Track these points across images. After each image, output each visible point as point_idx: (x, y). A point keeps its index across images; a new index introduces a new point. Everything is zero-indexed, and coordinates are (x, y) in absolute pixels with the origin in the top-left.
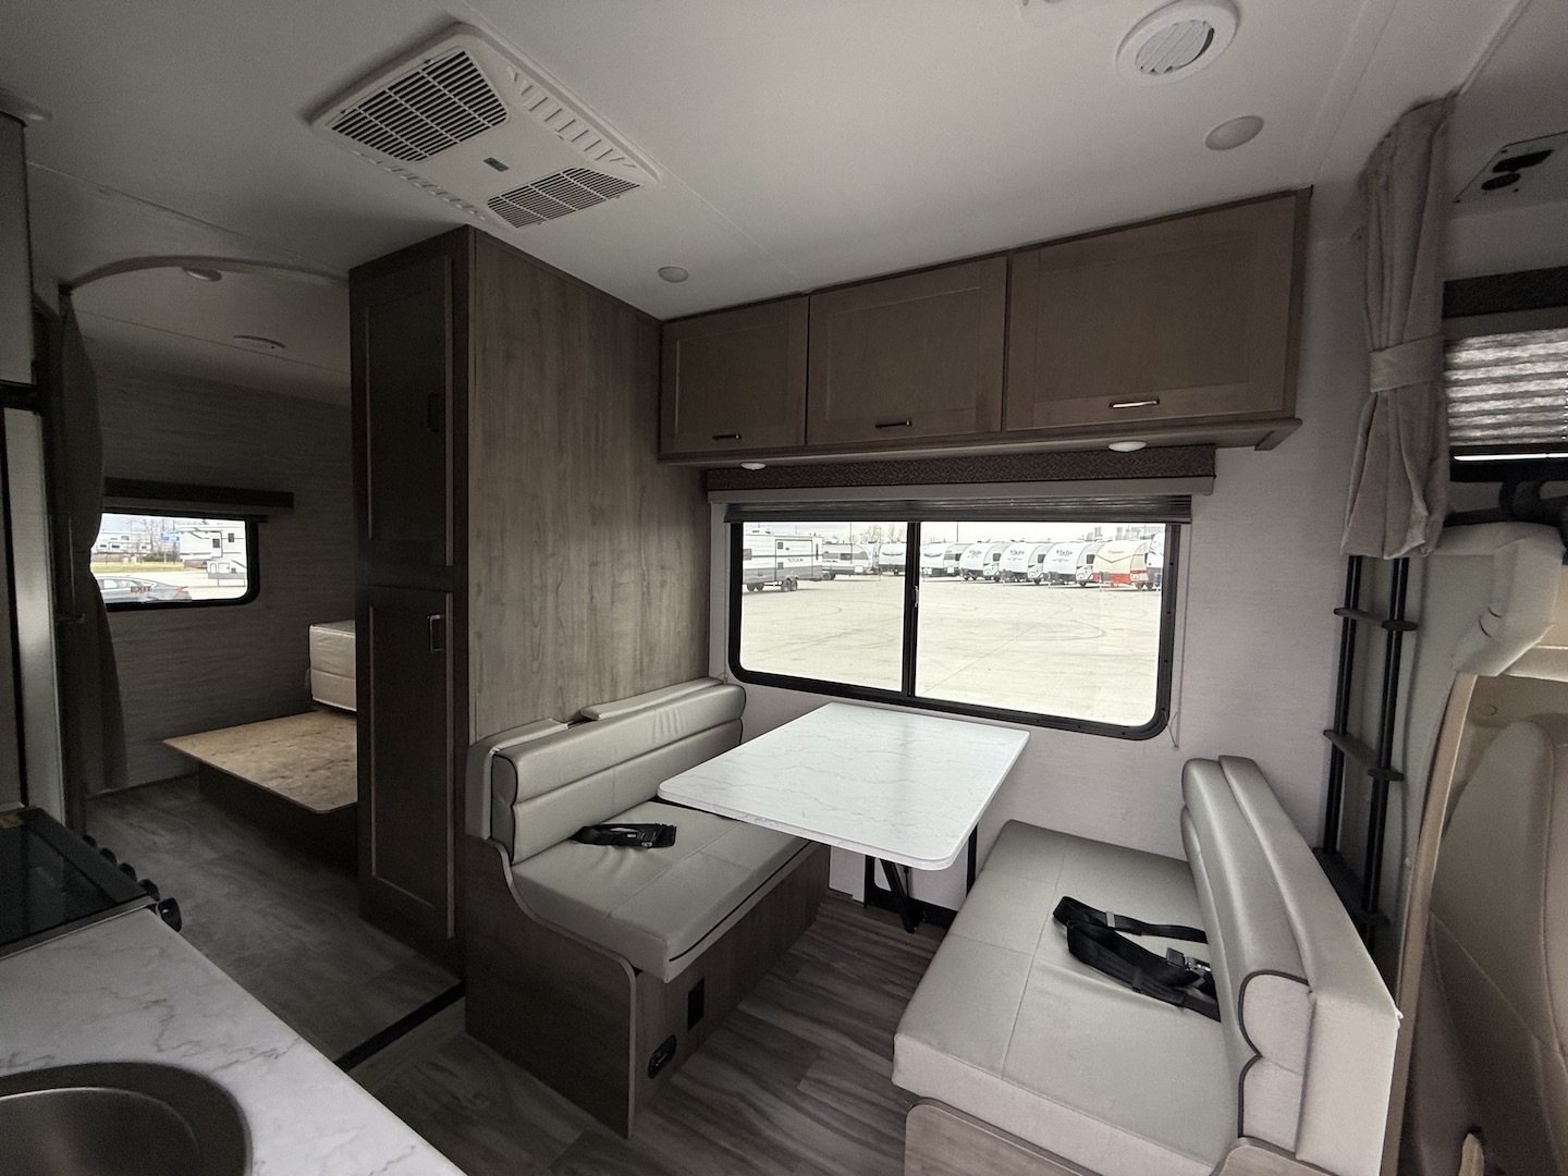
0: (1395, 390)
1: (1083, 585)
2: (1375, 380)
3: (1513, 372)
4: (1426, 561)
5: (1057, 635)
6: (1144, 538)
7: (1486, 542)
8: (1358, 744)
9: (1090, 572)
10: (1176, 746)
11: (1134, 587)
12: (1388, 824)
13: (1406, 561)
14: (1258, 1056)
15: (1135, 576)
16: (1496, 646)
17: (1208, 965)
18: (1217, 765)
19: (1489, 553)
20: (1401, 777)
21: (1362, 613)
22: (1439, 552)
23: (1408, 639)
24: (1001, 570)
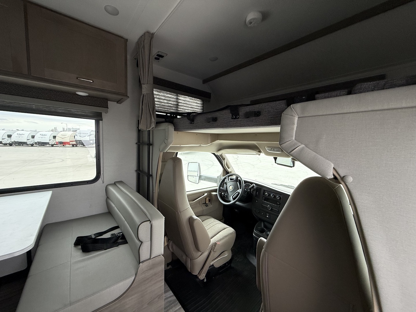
0: (147, 94)
1: (52, 146)
2: (143, 91)
3: (159, 97)
4: (153, 131)
5: (44, 162)
6: (74, 131)
7: (165, 126)
8: (143, 171)
9: (55, 141)
10: (103, 182)
11: (71, 146)
12: (150, 186)
13: (150, 131)
14: (142, 242)
15: (71, 142)
16: (166, 146)
17: (121, 233)
18: (115, 184)
19: (165, 128)
20: (152, 175)
21: (141, 143)
22: (156, 129)
23: (151, 147)
24: (13, 141)
